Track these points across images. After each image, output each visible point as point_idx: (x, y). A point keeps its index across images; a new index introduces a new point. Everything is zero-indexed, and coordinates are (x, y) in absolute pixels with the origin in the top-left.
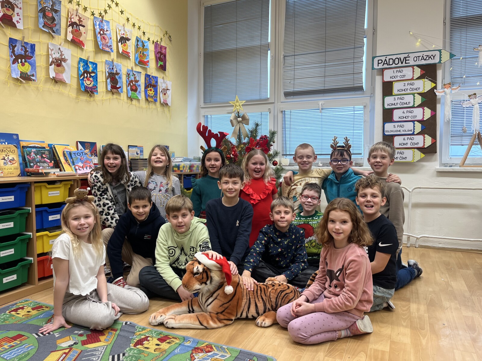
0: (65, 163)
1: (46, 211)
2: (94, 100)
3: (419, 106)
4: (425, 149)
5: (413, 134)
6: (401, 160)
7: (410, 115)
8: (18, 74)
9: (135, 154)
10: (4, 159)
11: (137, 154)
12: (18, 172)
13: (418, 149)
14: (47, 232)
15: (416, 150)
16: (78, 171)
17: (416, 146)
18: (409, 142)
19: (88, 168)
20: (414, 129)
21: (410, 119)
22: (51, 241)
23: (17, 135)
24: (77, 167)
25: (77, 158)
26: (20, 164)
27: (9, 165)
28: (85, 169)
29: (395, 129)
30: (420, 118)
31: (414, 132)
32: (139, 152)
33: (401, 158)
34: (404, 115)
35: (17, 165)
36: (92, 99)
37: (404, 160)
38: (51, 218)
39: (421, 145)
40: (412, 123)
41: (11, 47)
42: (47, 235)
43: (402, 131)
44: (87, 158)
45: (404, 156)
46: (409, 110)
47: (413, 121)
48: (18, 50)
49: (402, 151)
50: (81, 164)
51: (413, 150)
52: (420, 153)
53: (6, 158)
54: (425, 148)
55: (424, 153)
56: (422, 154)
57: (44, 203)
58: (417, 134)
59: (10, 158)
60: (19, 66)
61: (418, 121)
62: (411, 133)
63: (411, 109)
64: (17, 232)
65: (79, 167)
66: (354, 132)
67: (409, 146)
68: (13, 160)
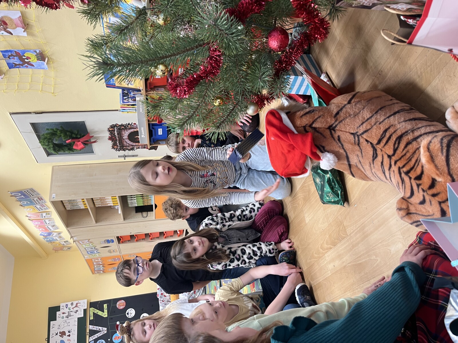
8: (41, 62)
41: (18, 66)
48: (15, 60)
60: (33, 61)
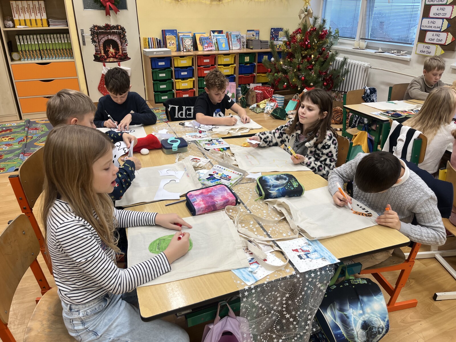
0: (199, 44)
1: (180, 70)
2: (222, 3)
3: (450, 4)
4: (446, 47)
5: (440, 31)
6: (427, 54)
7: (442, 12)
9: (252, 36)
10: (170, 43)
11: (253, 35)
12: (176, 49)
13: (441, 45)
14: (180, 80)
15: (439, 46)
16: (205, 49)
17: (440, 43)
18: (436, 38)
19: (210, 47)
20: (442, 26)
21: (441, 16)
22: (182, 84)
23: (176, 30)
24: (204, 47)
25: (205, 42)
26: (177, 45)
27: (172, 46)
28: (208, 48)
29: (428, 25)
30: (448, 16)
31: (441, 29)
32: (255, 35)
33: (427, 52)
34: (438, 12)
35: (175, 46)
36: (221, 2)
37: (429, 54)
38: (182, 74)
39: (443, 42)
40: (441, 20)
42: (180, 81)
43: (433, 27)
44: (210, 41)
45: (429, 50)
46: (442, 7)
47: (443, 19)
49: (429, 45)
50: (206, 45)
51: (437, 45)
52: (441, 49)
53: (170, 42)
54: (445, 45)
55: (444, 50)
56: (442, 50)
57: (179, 66)
58: (443, 32)
59: (172, 42)
61: (447, 19)
62: (439, 29)
63: (444, 7)
64: (167, 78)
65: (206, 47)
66: (411, 23)
67: (435, 42)
68: (173, 43)
